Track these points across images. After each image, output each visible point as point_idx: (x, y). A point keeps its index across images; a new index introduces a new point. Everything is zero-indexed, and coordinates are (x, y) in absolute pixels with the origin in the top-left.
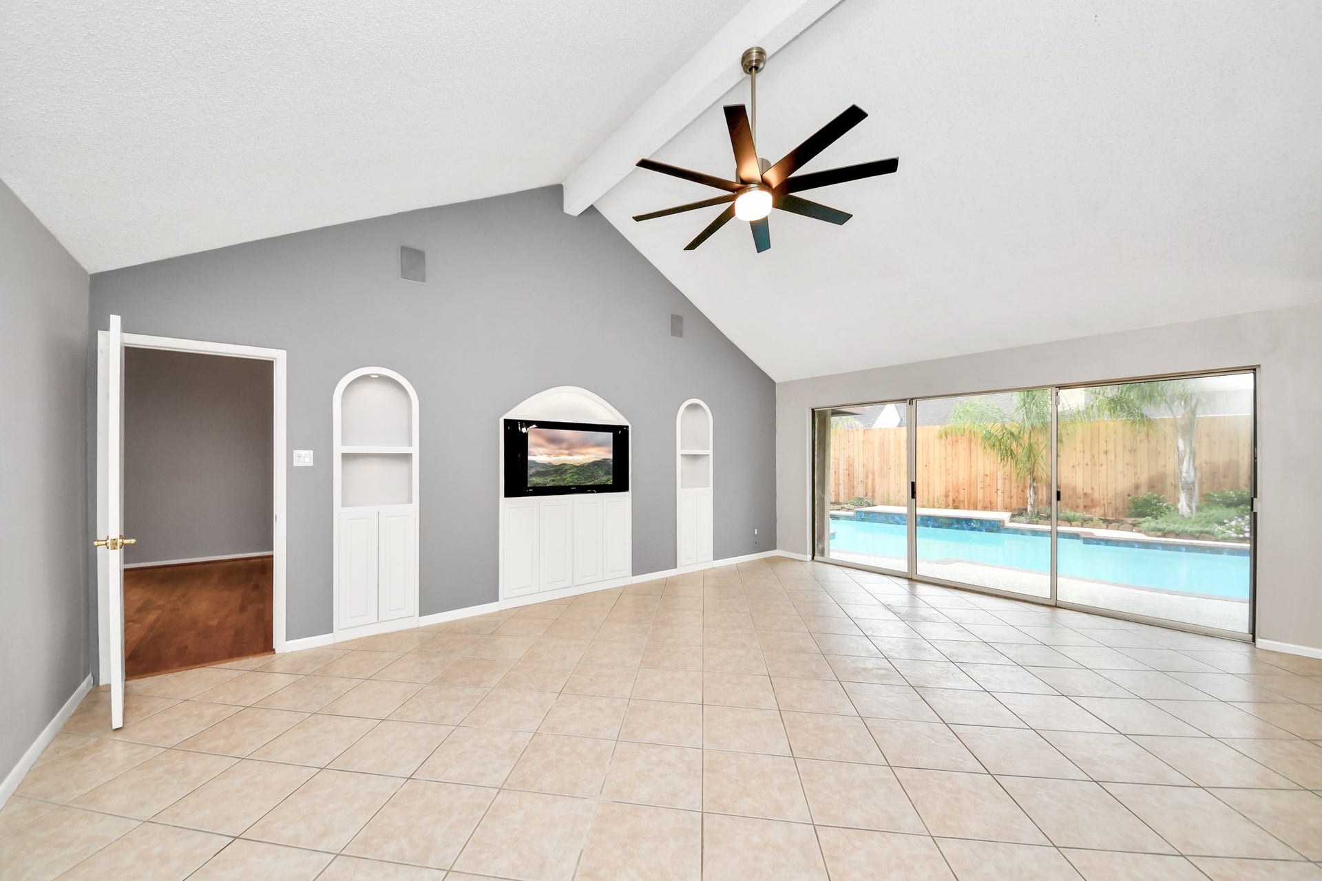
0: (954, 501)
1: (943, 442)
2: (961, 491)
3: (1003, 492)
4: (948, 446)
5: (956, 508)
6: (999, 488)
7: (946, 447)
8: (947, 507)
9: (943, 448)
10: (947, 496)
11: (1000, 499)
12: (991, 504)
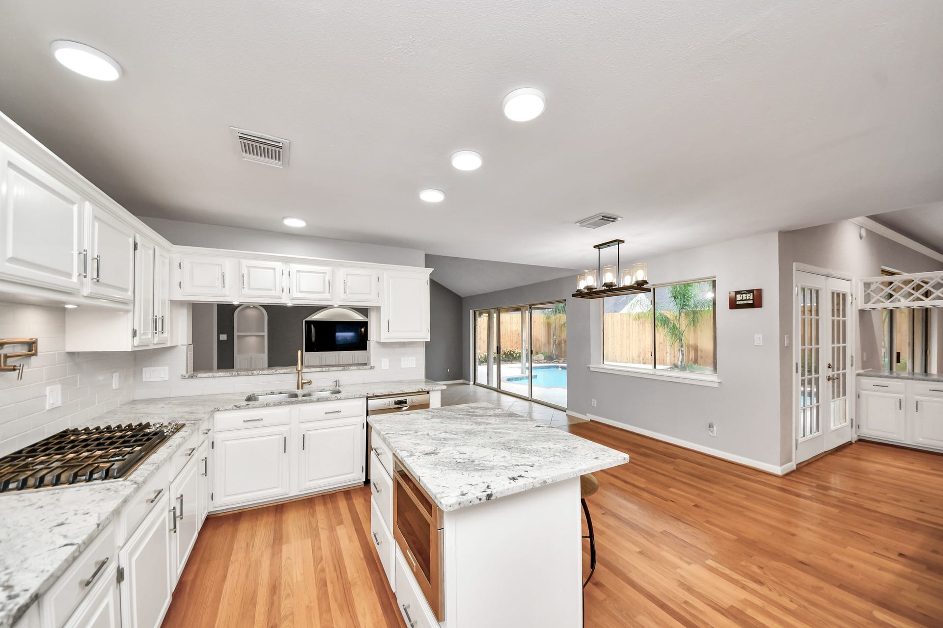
0: (643, 359)
1: (637, 322)
2: (647, 352)
3: (670, 354)
4: (640, 325)
5: (644, 363)
6: (668, 351)
7: (639, 325)
8: (639, 362)
9: (637, 326)
10: (639, 356)
11: (668, 358)
12: (663, 361)
